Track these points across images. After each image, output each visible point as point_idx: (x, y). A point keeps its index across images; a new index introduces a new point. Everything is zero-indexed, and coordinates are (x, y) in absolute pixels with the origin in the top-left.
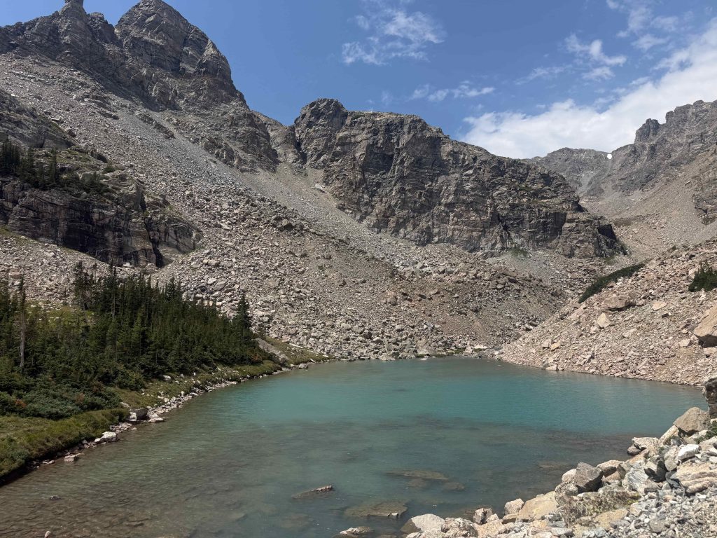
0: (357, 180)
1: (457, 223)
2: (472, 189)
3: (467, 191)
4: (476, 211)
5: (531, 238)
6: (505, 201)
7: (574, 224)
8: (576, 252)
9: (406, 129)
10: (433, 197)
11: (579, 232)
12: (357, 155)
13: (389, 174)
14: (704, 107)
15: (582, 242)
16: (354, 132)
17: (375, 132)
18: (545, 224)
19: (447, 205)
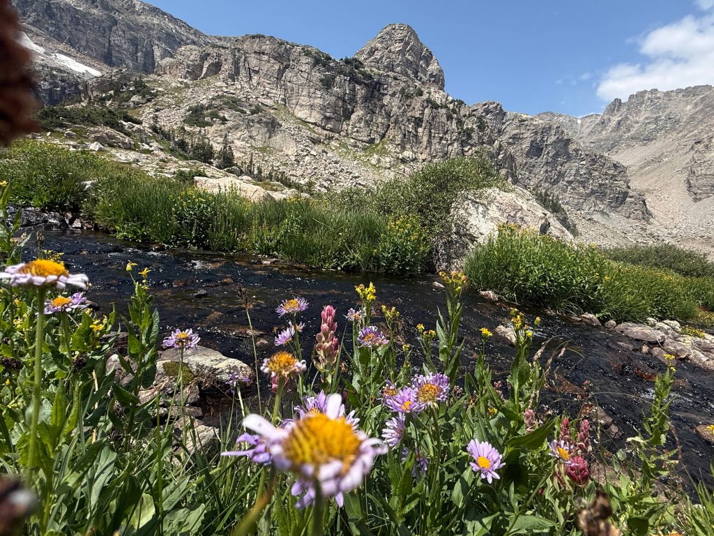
0: (524, 163)
1: (572, 193)
2: (585, 174)
3: (581, 175)
4: (584, 187)
5: (609, 205)
6: (596, 181)
7: (633, 199)
8: (631, 216)
9: (553, 132)
10: (561, 175)
11: (636, 204)
12: (524, 146)
13: (539, 160)
14: (658, 95)
15: (636, 210)
16: (523, 131)
17: (536, 133)
18: (618, 197)
19: (568, 182)
